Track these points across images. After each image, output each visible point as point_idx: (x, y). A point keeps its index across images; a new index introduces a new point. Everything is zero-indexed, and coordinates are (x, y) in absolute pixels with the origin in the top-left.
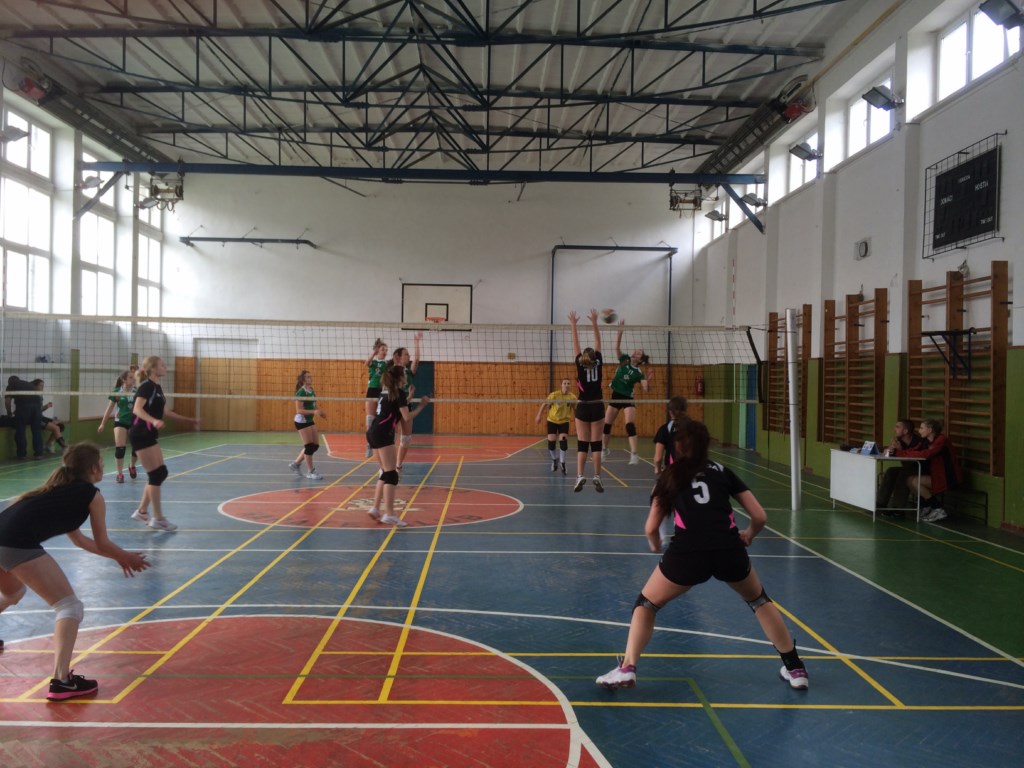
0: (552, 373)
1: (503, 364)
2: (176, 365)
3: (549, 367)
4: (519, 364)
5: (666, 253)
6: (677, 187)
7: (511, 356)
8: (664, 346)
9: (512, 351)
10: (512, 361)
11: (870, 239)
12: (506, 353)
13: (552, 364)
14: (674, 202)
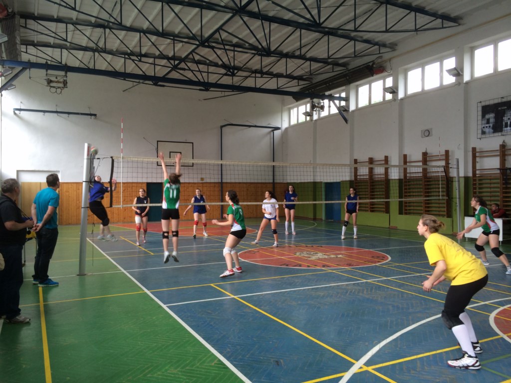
0: (222, 187)
1: (198, 183)
3: (220, 184)
4: (207, 183)
5: (271, 129)
7: (202, 179)
8: (271, 173)
10: (203, 182)
11: (431, 129)
13: (222, 183)
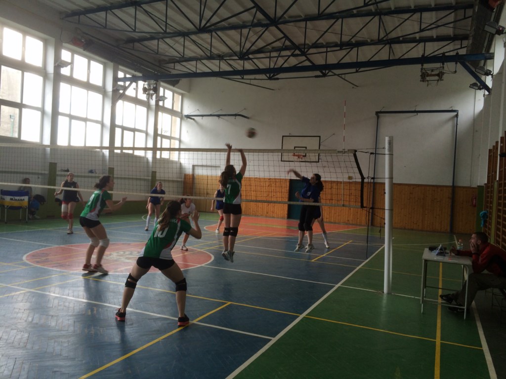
2: (185, 178)
6: (426, 66)
7: (350, 178)
9: (351, 175)
12: (346, 176)
14: (424, 76)
